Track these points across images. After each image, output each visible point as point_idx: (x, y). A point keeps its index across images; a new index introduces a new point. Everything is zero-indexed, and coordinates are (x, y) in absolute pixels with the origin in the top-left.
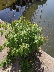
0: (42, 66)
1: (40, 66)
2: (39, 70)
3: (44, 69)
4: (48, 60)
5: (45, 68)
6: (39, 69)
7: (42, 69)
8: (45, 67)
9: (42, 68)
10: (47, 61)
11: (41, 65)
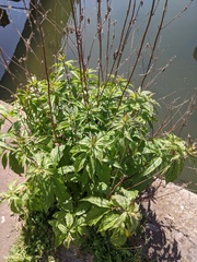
0: (168, 234)
1: (159, 237)
2: (162, 252)
3: (175, 243)
4: (182, 207)
5: (182, 241)
6: (160, 249)
7: (172, 246)
8: (179, 236)
9: (168, 242)
10: (180, 212)
11: (163, 232)
